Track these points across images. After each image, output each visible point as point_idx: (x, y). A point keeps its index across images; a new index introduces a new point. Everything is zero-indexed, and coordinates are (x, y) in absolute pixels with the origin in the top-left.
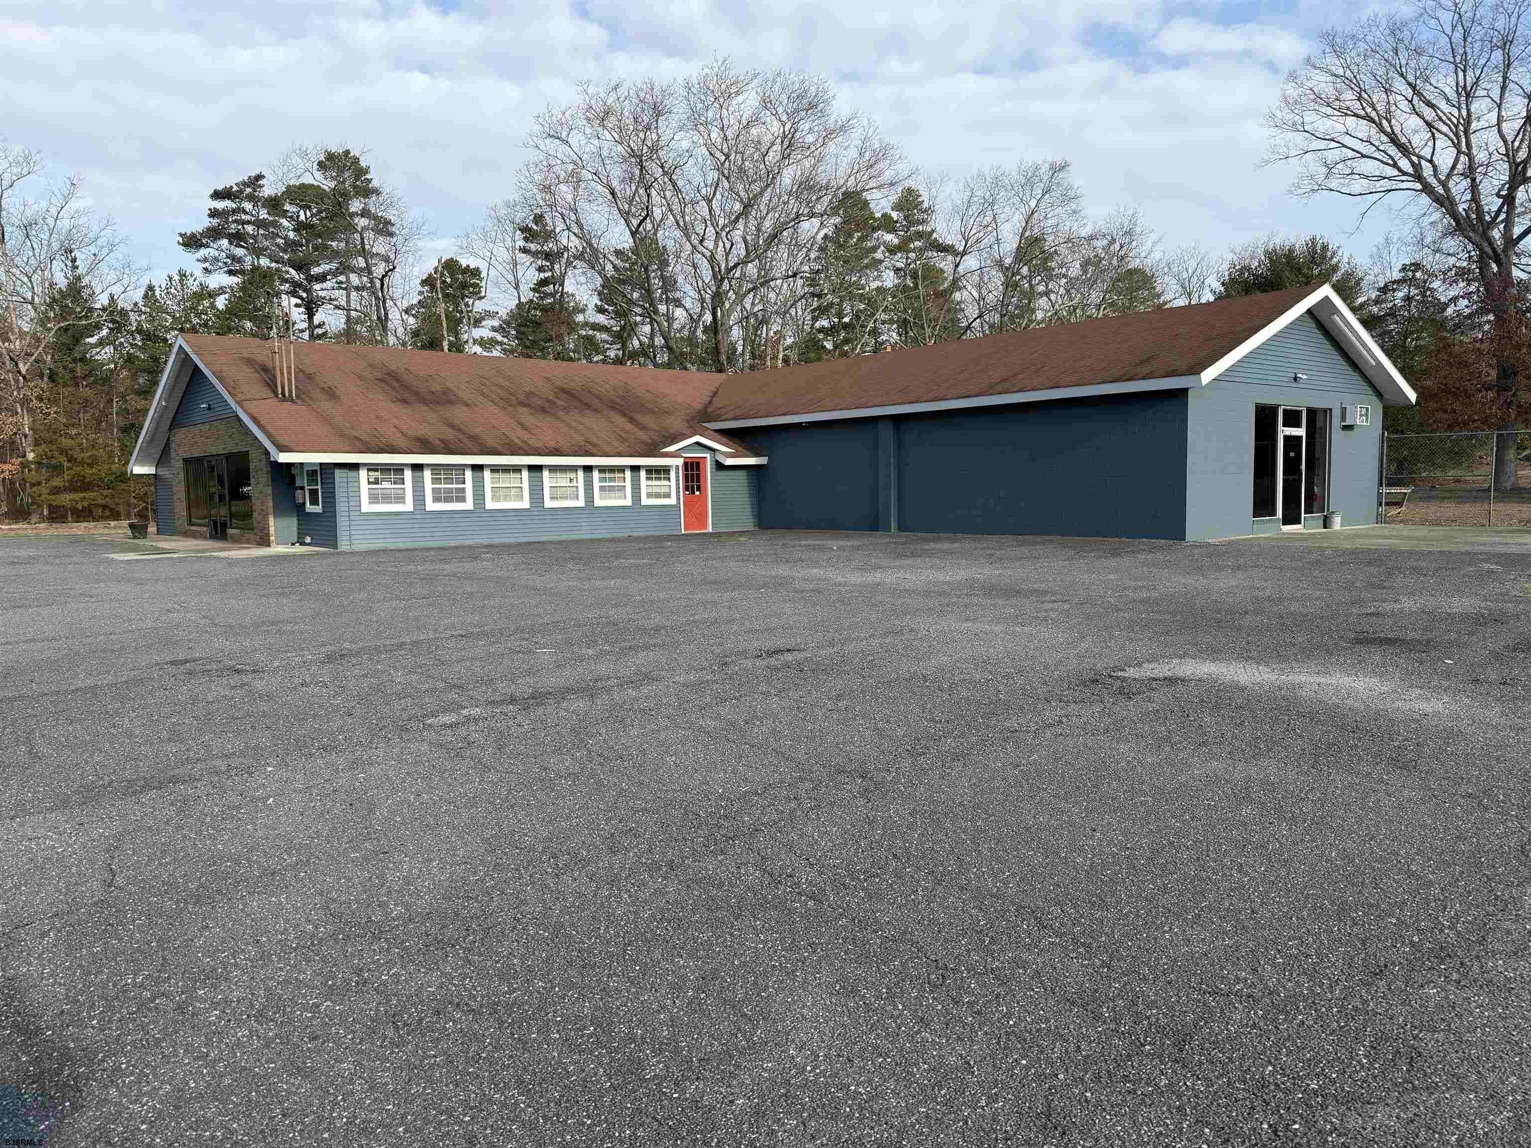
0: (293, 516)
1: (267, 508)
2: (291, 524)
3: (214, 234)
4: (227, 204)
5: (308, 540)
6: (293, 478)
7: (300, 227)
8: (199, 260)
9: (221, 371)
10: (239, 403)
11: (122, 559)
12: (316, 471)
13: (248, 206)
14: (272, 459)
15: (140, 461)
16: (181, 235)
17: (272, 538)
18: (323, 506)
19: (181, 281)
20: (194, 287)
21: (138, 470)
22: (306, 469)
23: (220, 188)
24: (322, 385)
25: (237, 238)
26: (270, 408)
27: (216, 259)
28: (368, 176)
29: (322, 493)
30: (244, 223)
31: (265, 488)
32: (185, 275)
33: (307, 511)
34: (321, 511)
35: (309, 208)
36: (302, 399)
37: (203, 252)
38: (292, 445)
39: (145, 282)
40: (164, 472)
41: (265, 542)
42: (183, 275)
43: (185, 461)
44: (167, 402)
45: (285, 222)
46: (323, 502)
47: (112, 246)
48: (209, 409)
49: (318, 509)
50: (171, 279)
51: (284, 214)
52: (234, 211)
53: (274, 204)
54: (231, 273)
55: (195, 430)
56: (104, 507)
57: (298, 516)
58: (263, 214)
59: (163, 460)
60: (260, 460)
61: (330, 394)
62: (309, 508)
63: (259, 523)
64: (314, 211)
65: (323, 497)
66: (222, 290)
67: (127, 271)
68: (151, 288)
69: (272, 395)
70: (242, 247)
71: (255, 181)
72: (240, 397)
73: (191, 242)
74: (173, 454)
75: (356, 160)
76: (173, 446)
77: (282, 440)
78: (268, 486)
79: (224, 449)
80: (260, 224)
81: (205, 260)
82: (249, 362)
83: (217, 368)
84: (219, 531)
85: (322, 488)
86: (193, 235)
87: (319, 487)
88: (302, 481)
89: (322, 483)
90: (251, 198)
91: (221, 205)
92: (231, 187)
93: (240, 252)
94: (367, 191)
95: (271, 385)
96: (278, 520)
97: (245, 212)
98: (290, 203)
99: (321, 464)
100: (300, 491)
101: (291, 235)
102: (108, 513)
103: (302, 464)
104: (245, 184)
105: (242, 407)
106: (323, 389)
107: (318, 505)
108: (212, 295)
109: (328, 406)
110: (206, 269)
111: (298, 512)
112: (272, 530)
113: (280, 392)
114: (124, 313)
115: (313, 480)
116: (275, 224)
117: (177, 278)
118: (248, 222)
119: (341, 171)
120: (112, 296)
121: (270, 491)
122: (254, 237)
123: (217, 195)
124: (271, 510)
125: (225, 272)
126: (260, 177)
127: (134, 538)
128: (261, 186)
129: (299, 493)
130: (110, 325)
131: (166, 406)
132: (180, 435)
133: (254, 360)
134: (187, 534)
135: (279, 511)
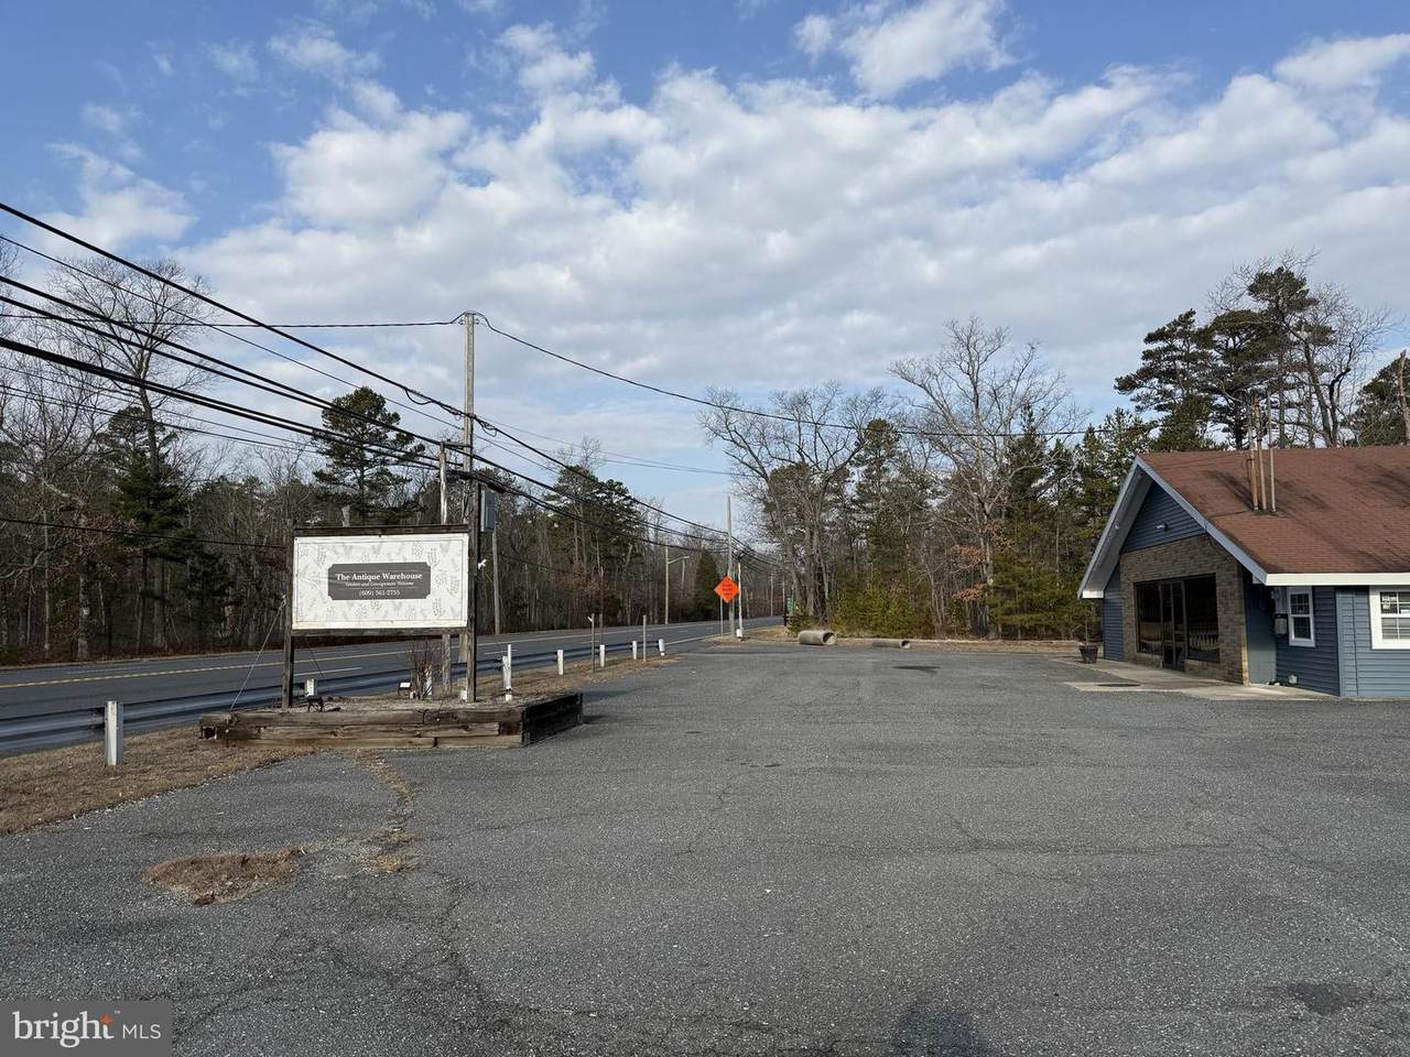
0: (1271, 650)
1: (1240, 639)
2: (1269, 658)
3: (1145, 374)
4: (1160, 344)
5: (1293, 680)
6: (1271, 605)
7: (1229, 354)
8: (1132, 400)
9: (1185, 487)
10: (1210, 519)
11: (1083, 689)
12: (1307, 596)
13: (1178, 343)
14: (1255, 582)
15: (1090, 586)
16: (1117, 380)
17: (1246, 675)
18: (1317, 640)
19: (1118, 419)
20: (1129, 422)
21: (1087, 594)
22: (1289, 594)
23: (1153, 331)
24: (1305, 494)
25: (1170, 375)
26: (1246, 522)
27: (1148, 396)
28: (1304, 288)
29: (1315, 623)
30: (1174, 359)
31: (1238, 616)
32: (1121, 414)
33: (1291, 644)
34: (1313, 645)
35: (1238, 335)
36: (1282, 510)
37: (1137, 392)
38: (1280, 565)
39: (1085, 428)
40: (1113, 597)
41: (1235, 678)
42: (1120, 414)
43: (1136, 584)
44: (1119, 525)
45: (1214, 353)
46: (1316, 634)
47: (1058, 400)
48: (1166, 529)
49: (1310, 642)
50: (1109, 418)
51: (1213, 345)
52: (1165, 350)
53: (1204, 337)
54: (1160, 408)
55: (1148, 553)
56: (1047, 627)
57: (1277, 649)
58: (1193, 348)
59: (1112, 583)
60: (1231, 584)
61: (1317, 502)
62: (1294, 640)
63: (1227, 655)
64: (1244, 336)
65: (1316, 628)
66: (1153, 424)
67: (1073, 417)
68: (1091, 430)
69: (1246, 509)
70: (1171, 383)
71: (1186, 319)
72: (1210, 513)
73: (1126, 385)
74: (1123, 579)
75: (1290, 275)
76: (1123, 570)
77: (1268, 558)
78: (1241, 613)
79: (1184, 572)
80: (1189, 358)
81: (1139, 398)
82: (1213, 475)
83: (1180, 485)
84: (1172, 660)
85: (1315, 617)
86: (1128, 378)
87: (1311, 616)
88: (1284, 607)
89: (1315, 611)
90: (1182, 335)
91: (1153, 347)
92: (1164, 328)
93: (1169, 387)
94: (1303, 304)
95: (1246, 499)
96: (1254, 653)
97: (1176, 349)
98: (1219, 334)
99: (1314, 587)
100: (1282, 620)
101: (1220, 363)
102: (1050, 632)
103: (1285, 587)
104: (1176, 323)
105: (1213, 524)
106: (1306, 498)
107: (1309, 637)
108: (1146, 429)
109: (1314, 515)
110: (1138, 407)
111: (1277, 643)
112: (1245, 664)
113: (1256, 504)
114: (1068, 455)
115: (1301, 608)
116: (1204, 356)
117: (1114, 417)
118: (1180, 358)
119: (1273, 290)
120: (1058, 441)
121: (1243, 620)
122: (1183, 371)
123: (1150, 338)
124: (1244, 642)
125: (1156, 408)
126: (1191, 313)
127: (1084, 662)
128: (1191, 323)
129: (1280, 622)
130: (1056, 466)
131: (1117, 531)
132: (1131, 559)
133: (1217, 472)
134: (1136, 661)
135: (1254, 642)
